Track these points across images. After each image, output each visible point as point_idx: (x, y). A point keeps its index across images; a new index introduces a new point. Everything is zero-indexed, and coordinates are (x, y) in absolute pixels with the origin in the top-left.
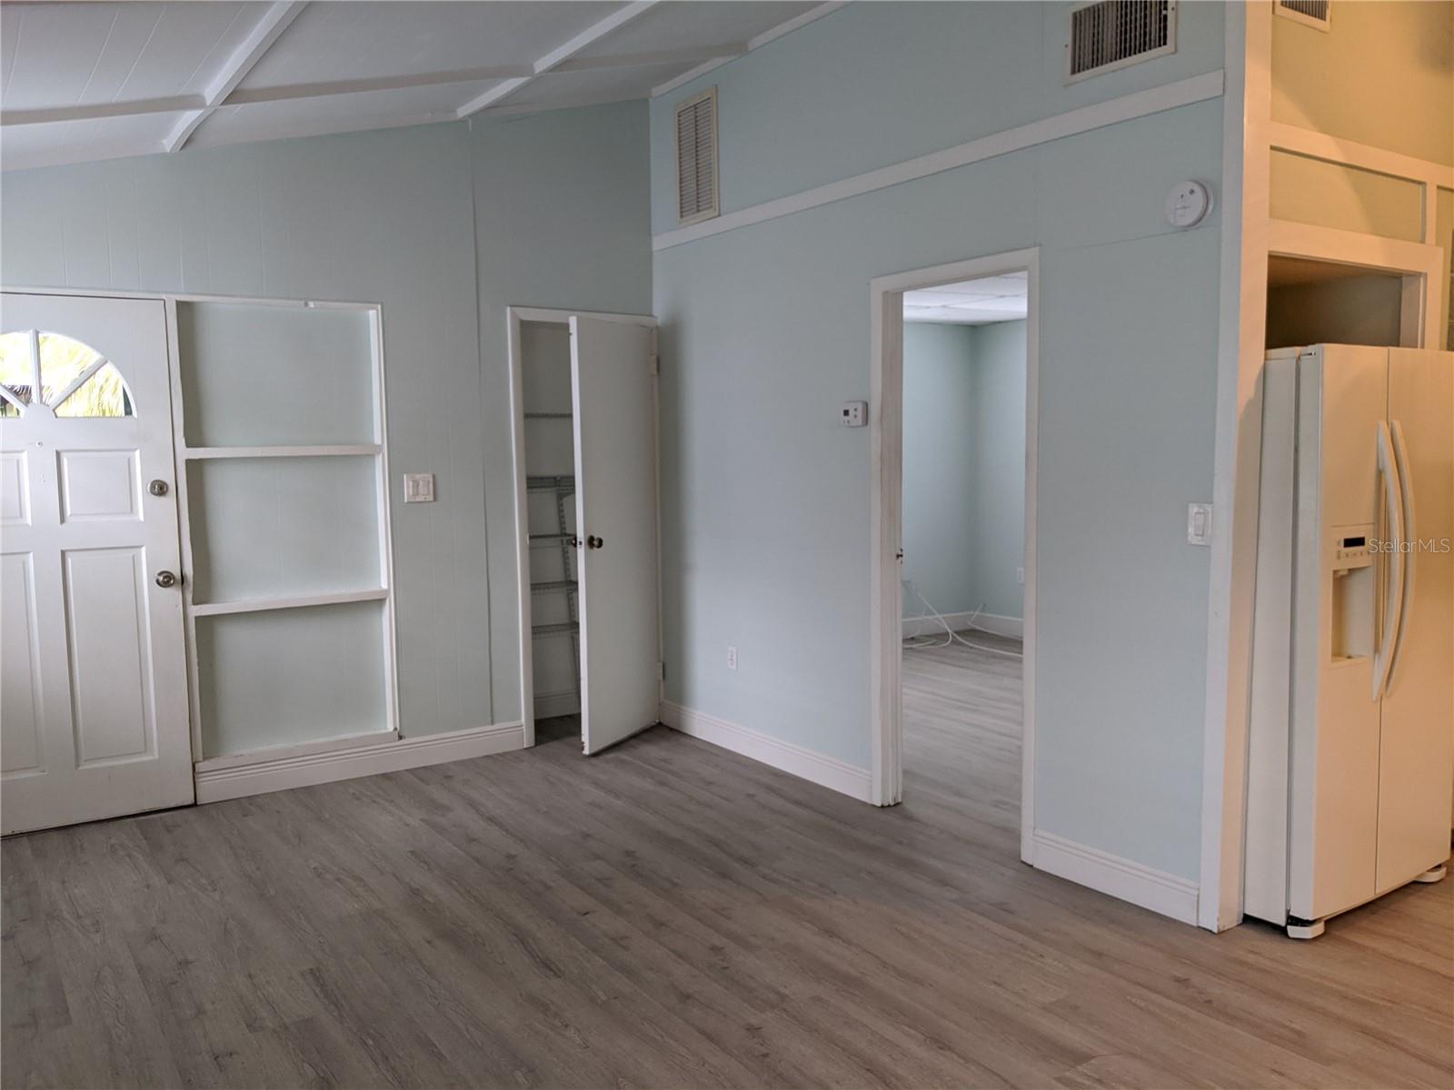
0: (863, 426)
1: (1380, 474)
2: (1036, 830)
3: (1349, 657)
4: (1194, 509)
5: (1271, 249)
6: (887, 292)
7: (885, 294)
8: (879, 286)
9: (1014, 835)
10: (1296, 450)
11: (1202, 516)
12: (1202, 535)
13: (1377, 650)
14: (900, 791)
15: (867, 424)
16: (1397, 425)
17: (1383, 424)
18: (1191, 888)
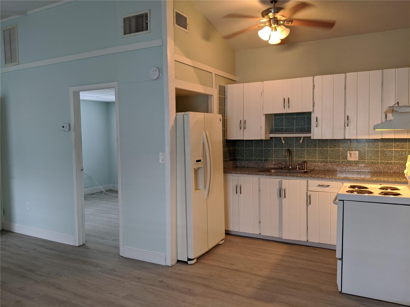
0: (69, 131)
1: (204, 144)
2: (124, 246)
3: (199, 190)
4: (160, 154)
5: (176, 87)
6: (74, 91)
7: (74, 92)
8: (72, 89)
9: (118, 248)
10: (184, 138)
11: (163, 156)
12: (163, 161)
13: (205, 187)
14: (84, 240)
15: (70, 130)
16: (207, 132)
17: (204, 132)
18: (164, 255)
